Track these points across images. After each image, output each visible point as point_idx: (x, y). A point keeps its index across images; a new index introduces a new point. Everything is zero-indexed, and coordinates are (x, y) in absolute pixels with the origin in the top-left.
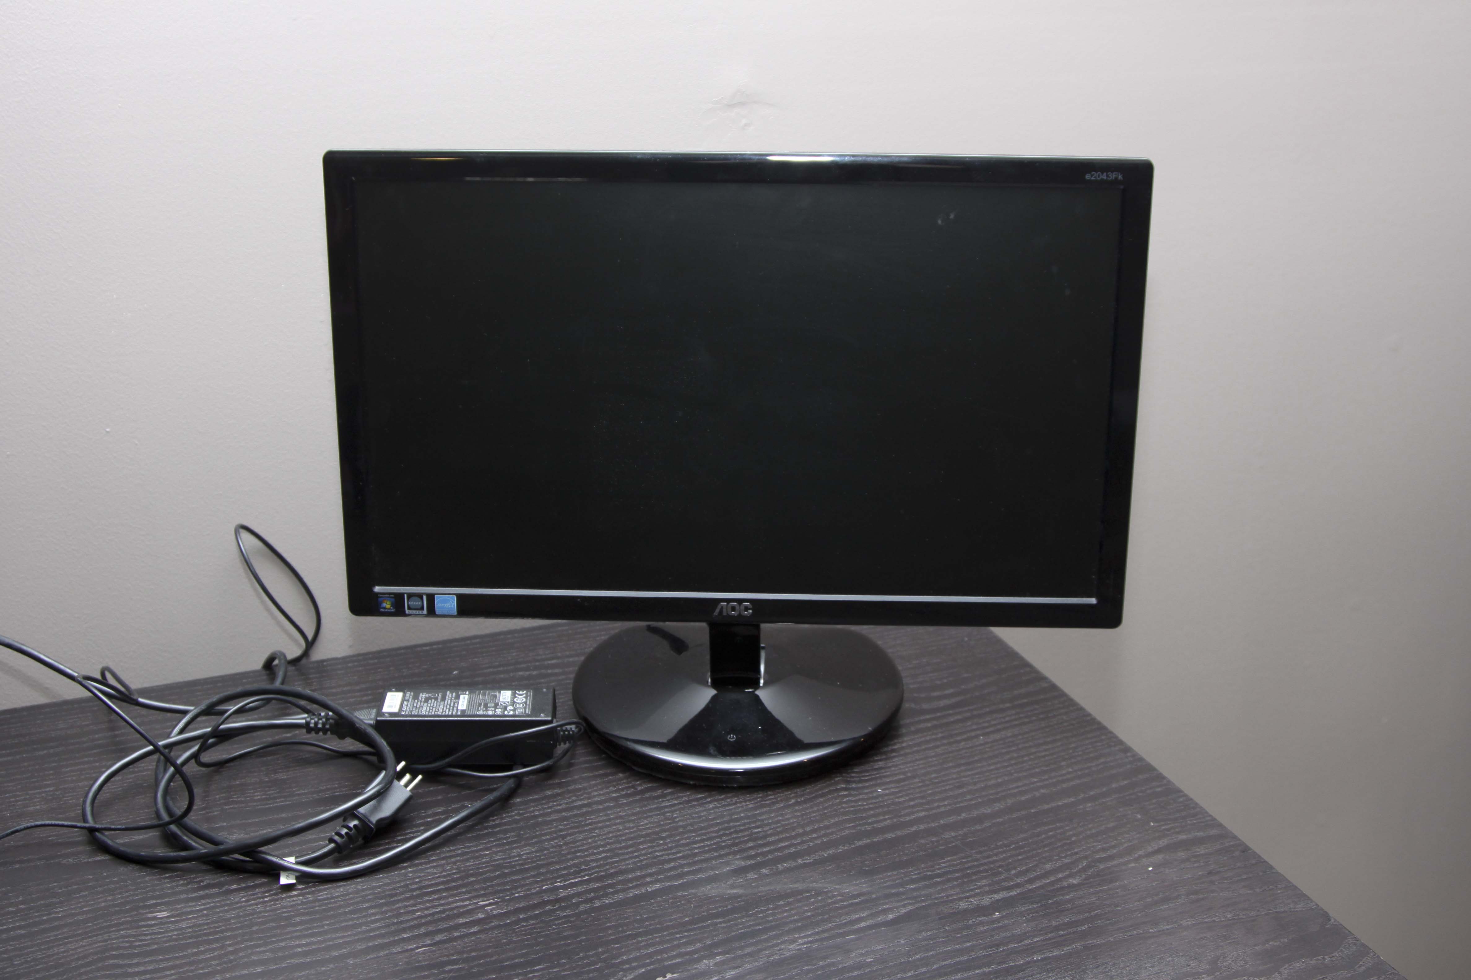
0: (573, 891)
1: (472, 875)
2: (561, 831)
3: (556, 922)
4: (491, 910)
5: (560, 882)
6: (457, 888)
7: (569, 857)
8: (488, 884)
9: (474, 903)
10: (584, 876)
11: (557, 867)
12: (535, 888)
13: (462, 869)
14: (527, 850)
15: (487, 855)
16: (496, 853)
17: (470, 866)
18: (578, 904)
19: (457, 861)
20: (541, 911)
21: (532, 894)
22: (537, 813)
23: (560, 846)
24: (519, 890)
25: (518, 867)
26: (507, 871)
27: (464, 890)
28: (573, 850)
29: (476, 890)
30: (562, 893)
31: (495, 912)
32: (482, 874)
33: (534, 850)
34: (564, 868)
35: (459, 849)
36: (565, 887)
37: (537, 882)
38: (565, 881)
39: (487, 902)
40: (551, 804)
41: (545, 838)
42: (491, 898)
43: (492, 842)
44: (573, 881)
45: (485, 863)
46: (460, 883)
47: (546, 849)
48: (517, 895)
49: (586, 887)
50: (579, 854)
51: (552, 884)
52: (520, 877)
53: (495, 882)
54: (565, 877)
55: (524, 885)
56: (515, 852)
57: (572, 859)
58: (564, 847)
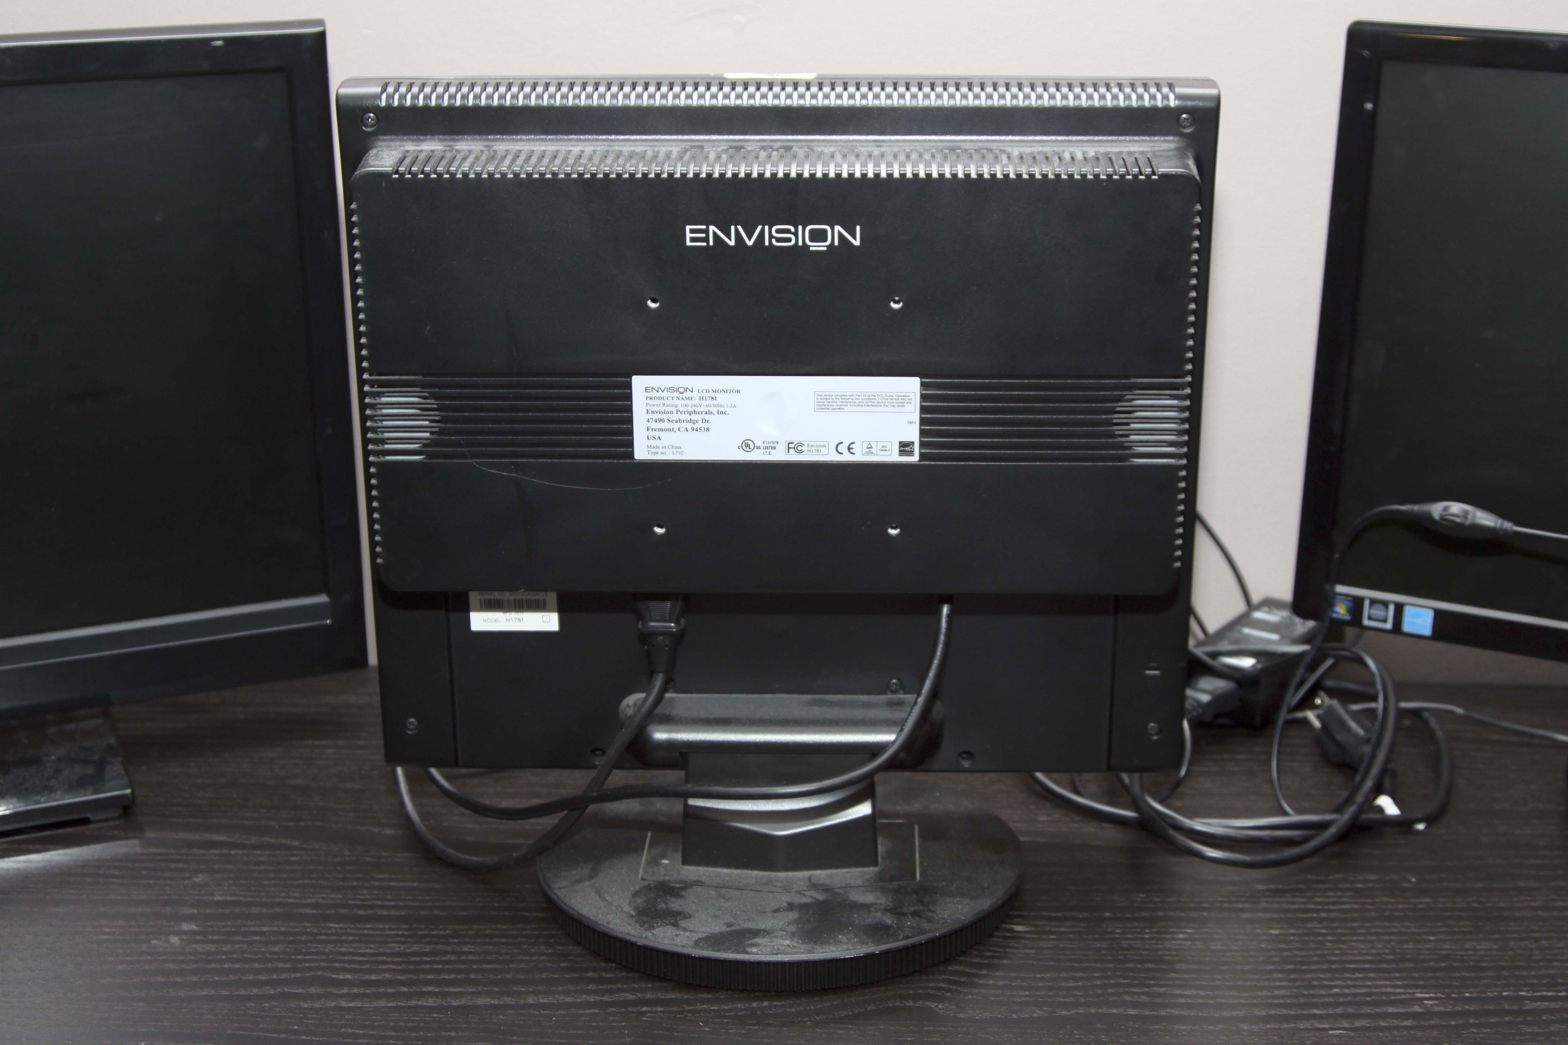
0: (1545, 1004)
1: (1410, 960)
2: (1533, 932)
3: (1518, 1038)
4: (1432, 1005)
5: (1527, 991)
6: (1389, 971)
7: (1542, 964)
8: (1430, 975)
9: (1409, 993)
10: (1560, 991)
11: (1525, 973)
12: (1492, 992)
13: (1398, 951)
14: (1484, 945)
15: (1431, 941)
16: (1444, 941)
17: (1408, 949)
18: (1549, 1023)
19: (1392, 940)
20: (1497, 1019)
21: (1489, 998)
22: (1502, 905)
23: (1531, 950)
24: (1471, 990)
25: (1471, 963)
26: (1456, 964)
27: (1397, 975)
28: (1549, 957)
29: (1414, 978)
30: (1529, 1005)
31: (1437, 1009)
32: (1423, 961)
33: (1494, 947)
34: (1534, 977)
35: (1395, 927)
36: (1533, 999)
37: (1495, 986)
38: (1534, 991)
39: (1427, 995)
40: (1522, 898)
41: (1510, 936)
42: (1433, 991)
43: (1440, 927)
44: (1545, 993)
45: (1428, 949)
46: (1393, 966)
47: (1512, 949)
48: (1467, 995)
51: (1516, 991)
52: (1473, 974)
53: (1438, 974)
54: (1534, 988)
55: (1476, 986)
56: (1468, 945)
57: (1547, 968)
58: (1536, 952)
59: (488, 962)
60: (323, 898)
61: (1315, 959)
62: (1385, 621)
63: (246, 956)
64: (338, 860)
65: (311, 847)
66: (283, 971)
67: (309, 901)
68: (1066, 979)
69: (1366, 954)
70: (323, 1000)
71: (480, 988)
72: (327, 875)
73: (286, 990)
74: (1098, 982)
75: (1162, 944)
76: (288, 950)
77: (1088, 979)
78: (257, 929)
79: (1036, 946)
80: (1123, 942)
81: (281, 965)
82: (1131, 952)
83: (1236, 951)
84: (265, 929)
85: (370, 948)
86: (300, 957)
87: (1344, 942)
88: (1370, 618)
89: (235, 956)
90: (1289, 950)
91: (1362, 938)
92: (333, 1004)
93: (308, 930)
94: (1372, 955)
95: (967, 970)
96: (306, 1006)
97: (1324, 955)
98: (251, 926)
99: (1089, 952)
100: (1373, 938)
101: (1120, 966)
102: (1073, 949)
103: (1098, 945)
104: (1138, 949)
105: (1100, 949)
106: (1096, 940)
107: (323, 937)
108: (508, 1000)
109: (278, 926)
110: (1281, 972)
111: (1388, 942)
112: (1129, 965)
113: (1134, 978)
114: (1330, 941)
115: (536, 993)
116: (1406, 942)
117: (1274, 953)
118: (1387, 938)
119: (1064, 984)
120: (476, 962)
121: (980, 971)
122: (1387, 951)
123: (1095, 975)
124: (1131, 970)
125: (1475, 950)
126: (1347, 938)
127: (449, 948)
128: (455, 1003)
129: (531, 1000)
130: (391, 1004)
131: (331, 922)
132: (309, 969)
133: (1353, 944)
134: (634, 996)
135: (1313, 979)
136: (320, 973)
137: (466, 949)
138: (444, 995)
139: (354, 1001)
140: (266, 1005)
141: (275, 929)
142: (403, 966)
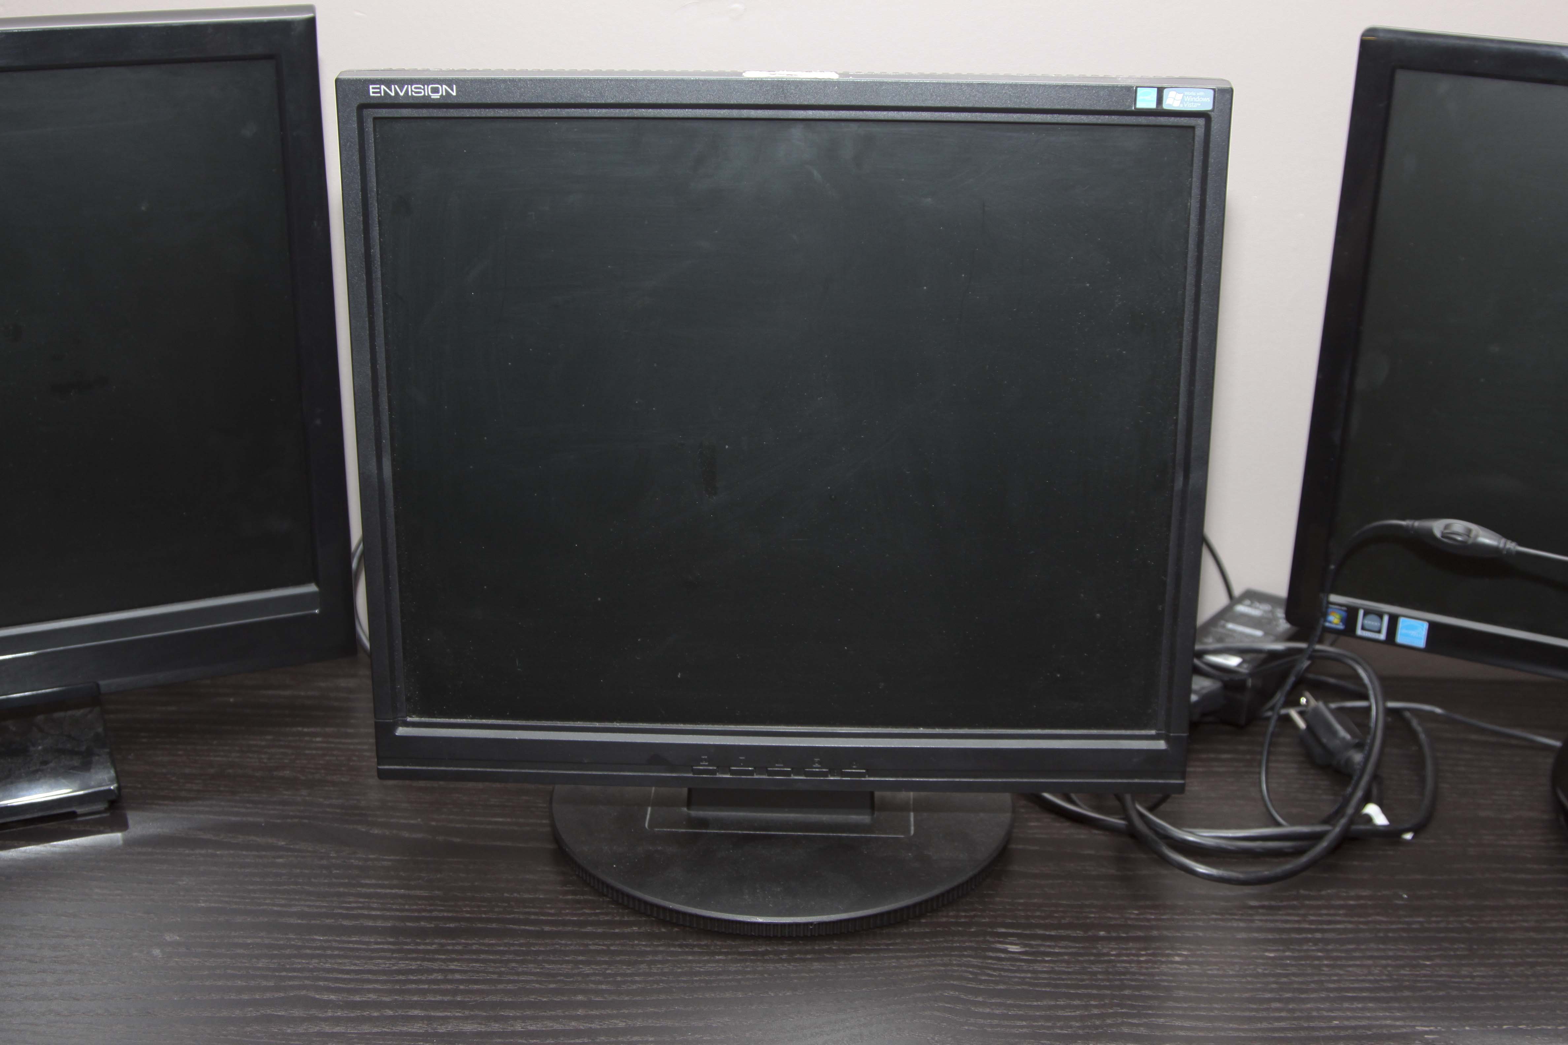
1: (1408, 988)
5: (1527, 1025)
6: (1386, 1000)
7: (1539, 993)
8: (1429, 1005)
11: (1523, 1003)
13: (1393, 977)
14: (1479, 971)
15: (1427, 966)
16: (1440, 966)
17: (1405, 975)
19: (1388, 965)
22: (1495, 925)
23: (1528, 977)
24: (1471, 1022)
25: (1469, 992)
26: (1455, 993)
27: (1396, 1005)
28: (1545, 985)
29: (1413, 1009)
32: (1421, 989)
33: (1491, 973)
34: (1533, 1008)
35: (1390, 950)
37: (1496, 1018)
38: (1534, 1024)
39: (1427, 1029)
41: (1505, 960)
42: (1433, 1024)
43: (1435, 950)
45: (1425, 976)
46: (1391, 994)
50: (1553, 993)
56: (1464, 971)
58: (1533, 980)
59: (476, 982)
60: (309, 906)
61: (1313, 986)
62: (1379, 632)
63: (229, 971)
64: (324, 862)
65: (297, 847)
66: (267, 989)
67: (294, 909)
68: (1063, 1008)
69: (1363, 981)
70: (306, 1024)
71: (467, 1013)
72: (313, 880)
73: (269, 1012)
74: (1096, 1011)
75: (1158, 968)
76: (272, 966)
77: (1086, 1007)
78: (241, 941)
79: (1031, 969)
80: (1119, 965)
81: (264, 983)
82: (1128, 977)
83: (1232, 976)
84: (249, 941)
85: (355, 964)
86: (284, 974)
87: (1341, 967)
88: (1363, 628)
89: (218, 972)
90: (1286, 975)
91: (1358, 963)
92: (317, 1029)
93: (293, 943)
94: (1370, 981)
95: (962, 996)
96: (289, 1031)
97: (1322, 982)
98: (235, 937)
99: (1085, 977)
100: (1370, 962)
101: (1117, 993)
102: (1069, 973)
103: (1095, 968)
104: (1134, 974)
105: (1095, 973)
106: (1092, 962)
107: (308, 951)
108: (496, 1027)
109: (262, 937)
110: (1279, 1000)
111: (1385, 967)
112: (1127, 992)
113: (1132, 1007)
114: (1327, 966)
115: (524, 1019)
116: (1403, 967)
117: (1272, 979)
118: (1384, 962)
119: (1060, 1013)
120: (461, 982)
121: (976, 997)
122: (1384, 978)
123: (1093, 1003)
124: (1129, 997)
125: (1473, 977)
126: (1344, 962)
127: (436, 966)
128: (442, 1029)
129: (519, 1027)
130: (375, 1030)
131: (316, 934)
132: (293, 988)
133: (1350, 969)
134: (624, 1024)
135: (1311, 1009)
136: (304, 992)
137: (453, 967)
138: (429, 1019)
139: (338, 1026)
140: (249, 1029)
141: (259, 940)
142: (388, 986)
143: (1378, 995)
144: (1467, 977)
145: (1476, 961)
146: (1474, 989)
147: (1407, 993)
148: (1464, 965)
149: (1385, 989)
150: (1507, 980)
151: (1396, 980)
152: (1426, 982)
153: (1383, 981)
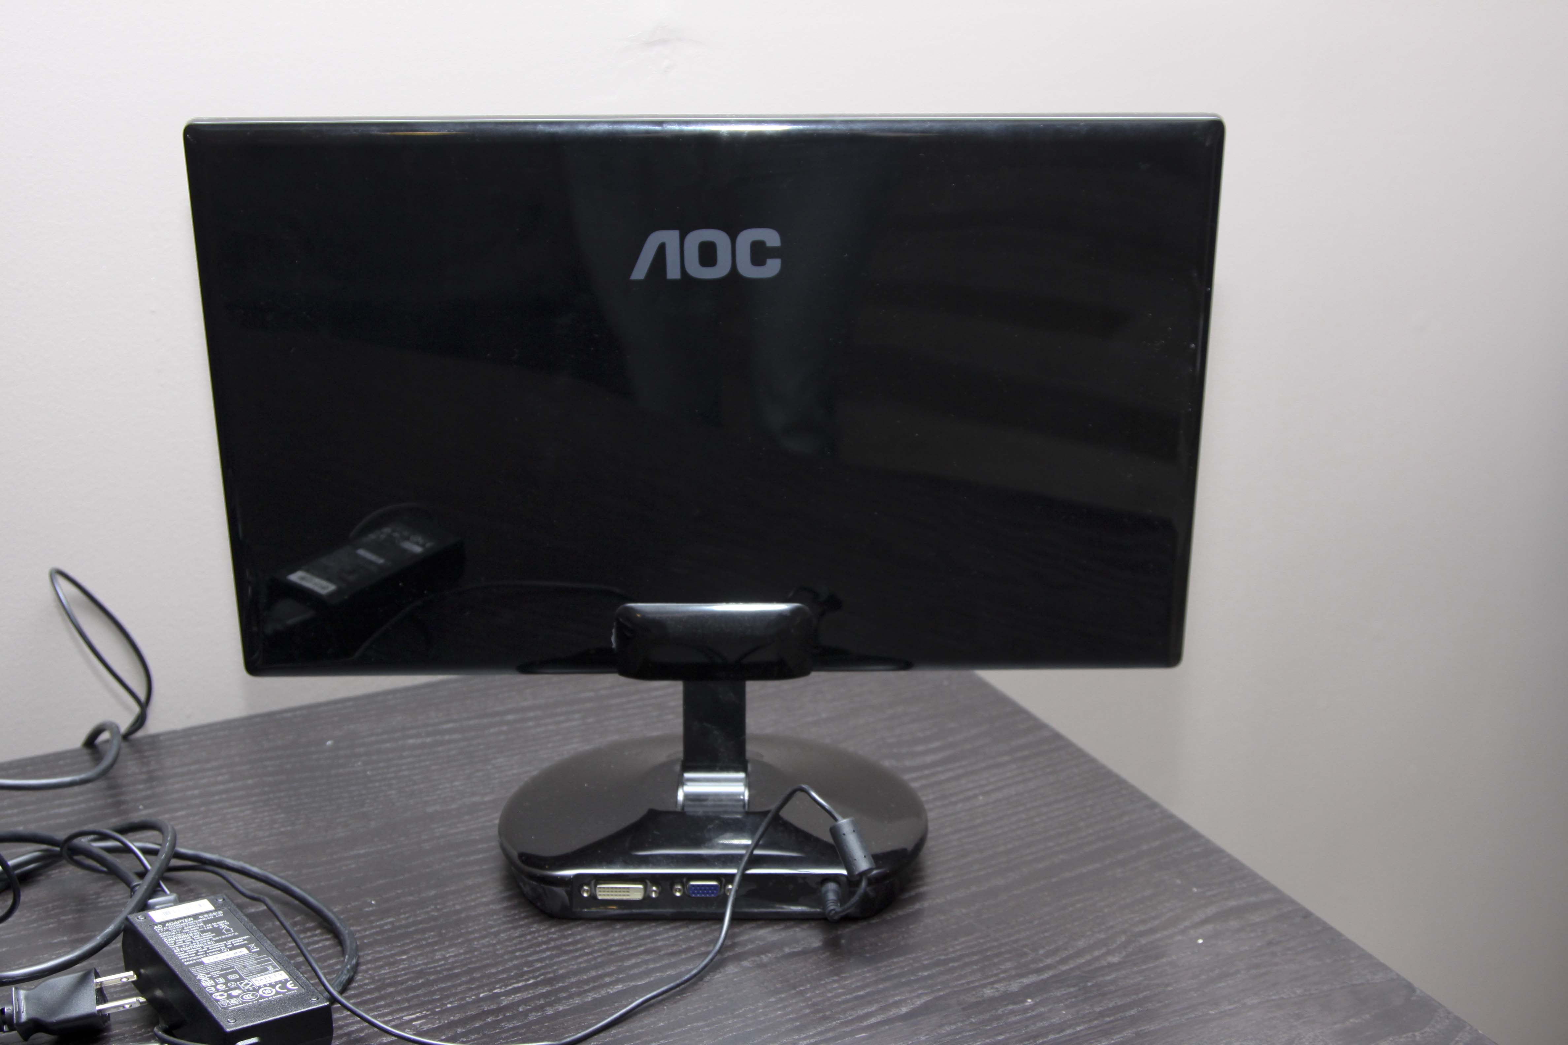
49: (533, 993)
50: (518, 954)
143: (364, 998)
144: (440, 960)
145: (447, 943)
146: (449, 969)
147: (391, 989)
148: (436, 950)
149: (370, 992)
150: (476, 953)
151: (379, 980)
152: (405, 974)
153: (366, 984)
